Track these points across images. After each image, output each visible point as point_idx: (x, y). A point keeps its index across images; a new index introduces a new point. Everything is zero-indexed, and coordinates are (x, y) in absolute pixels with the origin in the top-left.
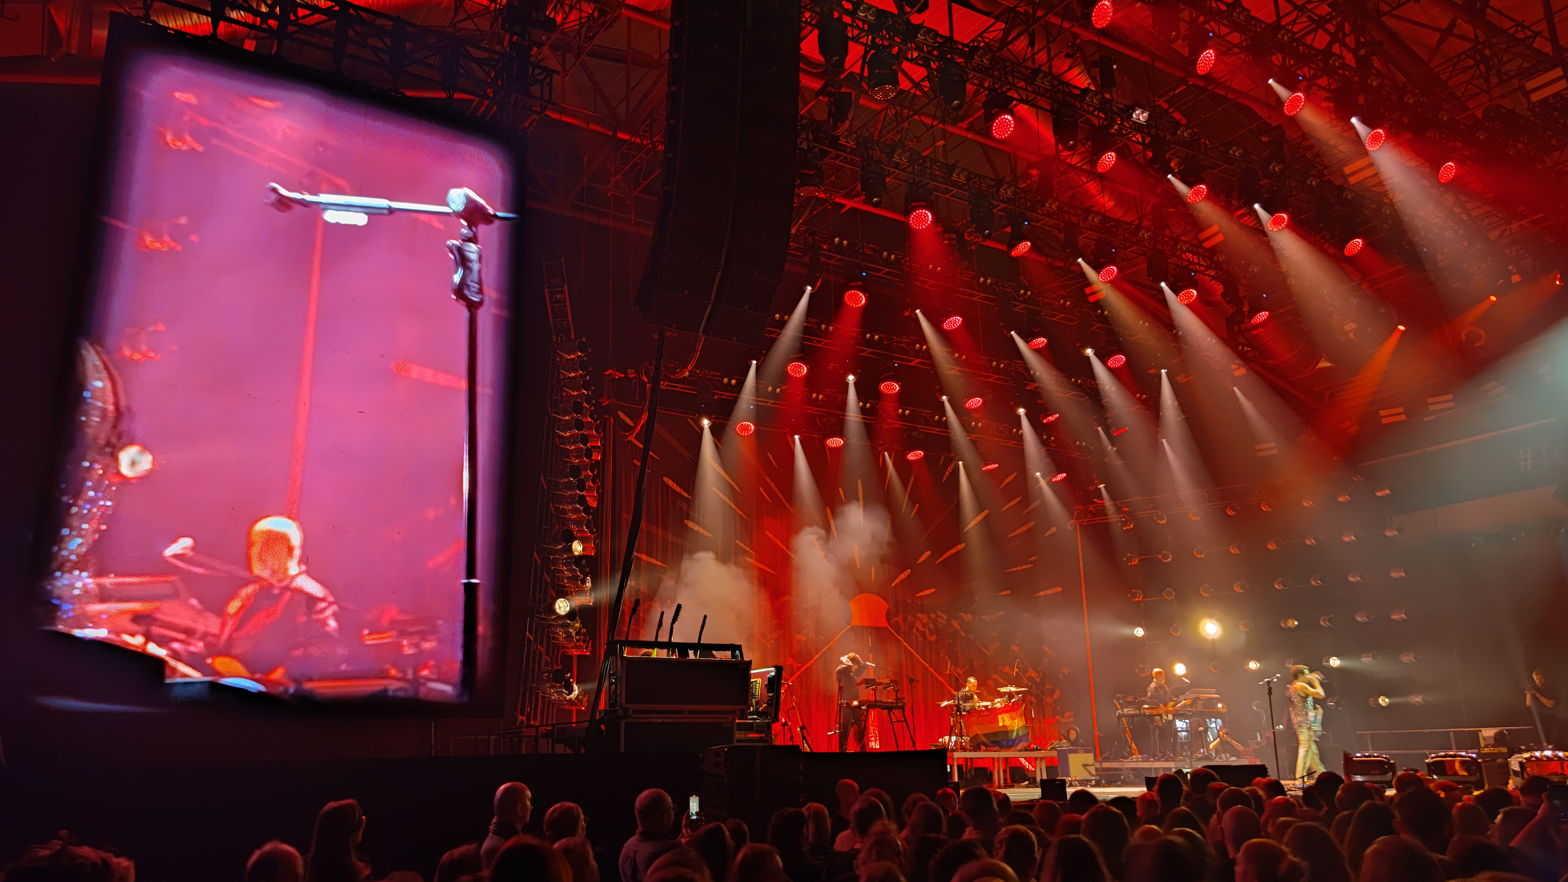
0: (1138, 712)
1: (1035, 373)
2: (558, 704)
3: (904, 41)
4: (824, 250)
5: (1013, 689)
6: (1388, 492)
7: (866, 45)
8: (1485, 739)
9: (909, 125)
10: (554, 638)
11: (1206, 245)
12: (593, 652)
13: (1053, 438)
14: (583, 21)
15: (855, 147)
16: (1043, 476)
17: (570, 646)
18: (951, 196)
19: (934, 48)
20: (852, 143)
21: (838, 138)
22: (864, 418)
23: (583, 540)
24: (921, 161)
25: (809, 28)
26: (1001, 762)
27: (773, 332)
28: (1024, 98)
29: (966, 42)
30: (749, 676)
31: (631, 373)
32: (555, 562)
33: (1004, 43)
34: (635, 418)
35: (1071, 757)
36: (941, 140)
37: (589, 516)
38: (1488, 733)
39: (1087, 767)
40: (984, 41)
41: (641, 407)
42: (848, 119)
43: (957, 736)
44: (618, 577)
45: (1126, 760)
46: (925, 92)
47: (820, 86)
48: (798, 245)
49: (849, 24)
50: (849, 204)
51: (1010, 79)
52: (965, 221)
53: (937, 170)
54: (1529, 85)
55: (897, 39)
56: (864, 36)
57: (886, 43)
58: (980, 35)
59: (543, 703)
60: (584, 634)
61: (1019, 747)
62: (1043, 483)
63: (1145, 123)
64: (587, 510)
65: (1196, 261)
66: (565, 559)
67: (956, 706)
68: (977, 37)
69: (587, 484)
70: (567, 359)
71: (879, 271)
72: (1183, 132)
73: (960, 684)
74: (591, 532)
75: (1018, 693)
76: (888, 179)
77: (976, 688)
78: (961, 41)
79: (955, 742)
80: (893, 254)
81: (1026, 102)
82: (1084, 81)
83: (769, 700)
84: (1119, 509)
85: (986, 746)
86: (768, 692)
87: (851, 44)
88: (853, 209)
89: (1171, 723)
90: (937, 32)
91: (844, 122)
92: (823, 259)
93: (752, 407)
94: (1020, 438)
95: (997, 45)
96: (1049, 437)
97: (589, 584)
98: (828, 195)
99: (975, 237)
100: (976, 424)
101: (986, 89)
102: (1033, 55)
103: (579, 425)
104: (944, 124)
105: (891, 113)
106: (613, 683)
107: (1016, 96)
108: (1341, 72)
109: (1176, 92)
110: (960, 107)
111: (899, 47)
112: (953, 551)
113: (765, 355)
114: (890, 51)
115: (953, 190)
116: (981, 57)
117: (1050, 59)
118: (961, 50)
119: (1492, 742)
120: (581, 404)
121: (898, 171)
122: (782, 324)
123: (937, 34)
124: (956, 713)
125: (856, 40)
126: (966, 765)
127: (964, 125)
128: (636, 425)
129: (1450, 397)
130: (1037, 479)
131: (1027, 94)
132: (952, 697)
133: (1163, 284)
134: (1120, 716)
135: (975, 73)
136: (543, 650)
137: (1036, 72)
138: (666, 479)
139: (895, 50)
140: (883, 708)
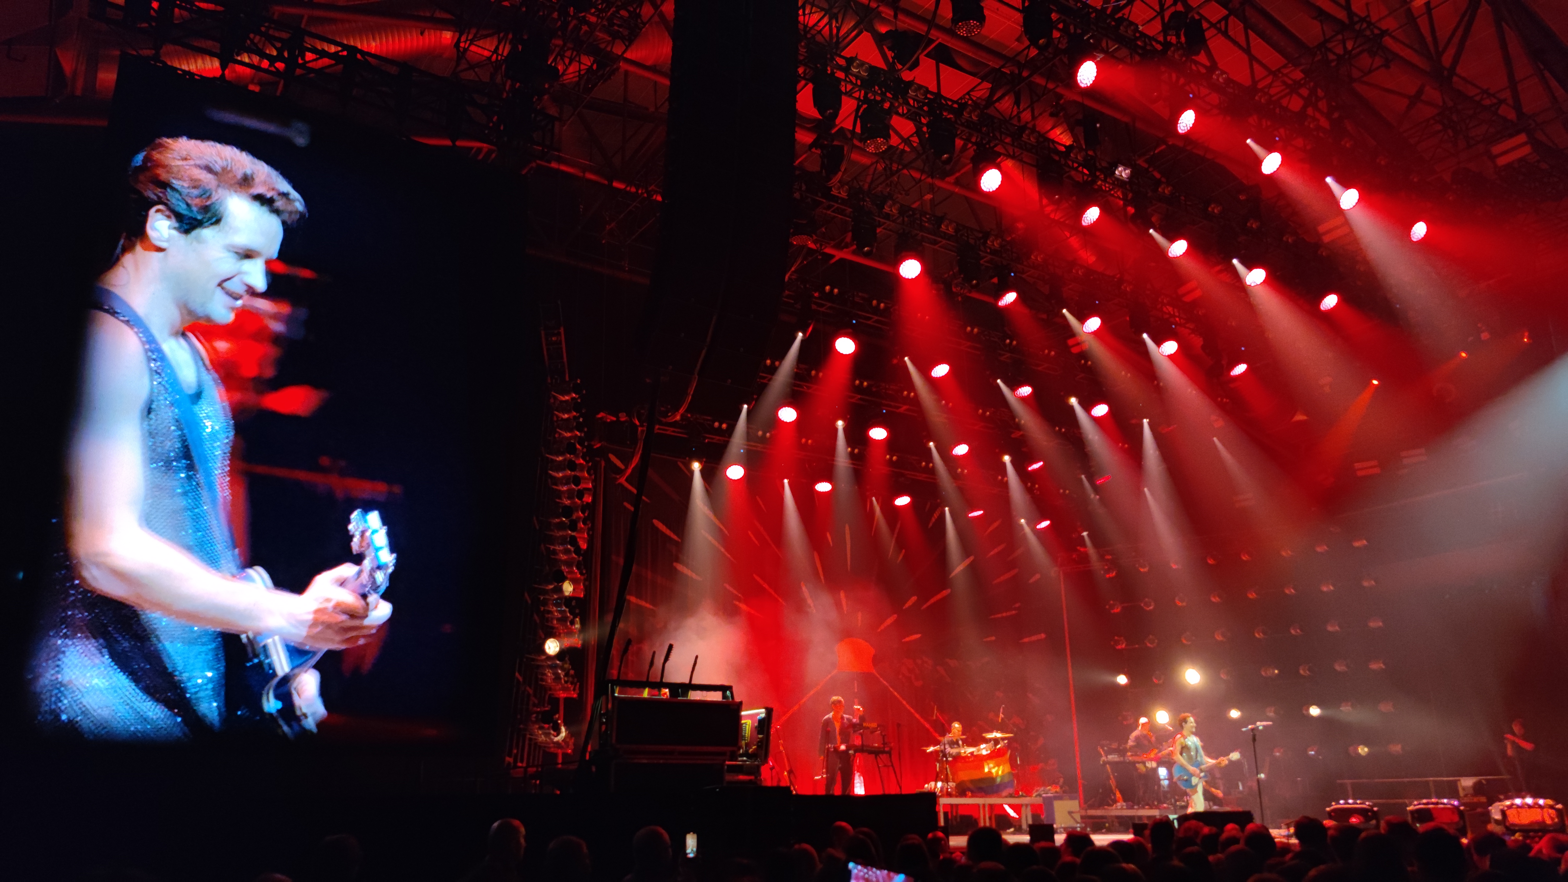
0: (1122, 759)
1: (1020, 421)
2: (545, 747)
3: (895, 97)
4: (816, 298)
5: (999, 735)
6: (1365, 542)
7: (858, 99)
8: (1464, 789)
9: (898, 178)
10: (542, 680)
11: (1187, 299)
12: (580, 695)
13: (1037, 486)
14: (582, 73)
15: (847, 198)
16: (1028, 523)
17: (558, 688)
18: (939, 247)
19: (924, 104)
20: (844, 195)
21: (830, 189)
22: (853, 464)
23: (574, 581)
24: (911, 213)
25: (803, 82)
26: (987, 809)
27: (764, 378)
28: (1012, 154)
29: (955, 99)
30: (739, 718)
31: (623, 417)
32: (545, 603)
33: (990, 102)
34: (626, 460)
35: (1057, 804)
36: (928, 193)
37: (579, 557)
38: (1467, 782)
39: (1073, 815)
40: (972, 99)
41: (632, 450)
42: (841, 171)
43: (943, 781)
44: (609, 618)
45: (1110, 808)
46: (914, 147)
47: (812, 140)
48: (790, 293)
49: (843, 80)
50: (839, 255)
51: (998, 135)
52: (951, 273)
53: (926, 222)
54: (1496, 149)
55: (888, 95)
56: (857, 91)
57: (878, 98)
58: (968, 93)
59: (530, 745)
60: (572, 676)
61: (1004, 793)
62: (1027, 529)
63: (1128, 180)
64: (578, 550)
65: (1177, 314)
66: (556, 599)
67: (942, 751)
68: (964, 95)
69: (579, 525)
70: (562, 402)
71: (869, 319)
72: (1164, 189)
73: (945, 729)
74: (581, 574)
75: (1003, 739)
76: (879, 230)
77: (961, 733)
78: (951, 98)
79: (942, 788)
80: (882, 302)
81: (1013, 157)
82: (1066, 139)
83: (759, 742)
84: (1102, 557)
85: (972, 792)
86: (759, 733)
87: (844, 98)
88: (842, 260)
89: (1155, 771)
90: (927, 89)
91: (836, 173)
92: (814, 307)
93: (742, 451)
94: (1005, 485)
95: (984, 103)
96: (1033, 485)
97: (577, 626)
98: (818, 245)
99: (961, 289)
100: (962, 471)
101: (974, 144)
102: (1019, 113)
103: (572, 466)
104: (932, 178)
105: (880, 167)
106: (604, 723)
107: (1002, 151)
108: (1315, 133)
109: (1156, 152)
110: (948, 161)
111: (891, 103)
112: (939, 597)
113: (757, 400)
114: (882, 106)
115: (941, 242)
116: (970, 113)
117: (1034, 118)
118: (951, 106)
119: (1471, 791)
120: (574, 445)
121: (888, 222)
122: (773, 370)
123: (927, 91)
124: (942, 759)
125: (850, 93)
126: (952, 812)
127: (951, 179)
128: (627, 468)
129: (1423, 450)
130: (1021, 526)
131: (1014, 150)
132: (937, 743)
133: (1145, 336)
134: (1105, 763)
135: (964, 129)
136: (531, 692)
137: (1022, 129)
138: (655, 522)
139: (887, 105)
140: (870, 752)
